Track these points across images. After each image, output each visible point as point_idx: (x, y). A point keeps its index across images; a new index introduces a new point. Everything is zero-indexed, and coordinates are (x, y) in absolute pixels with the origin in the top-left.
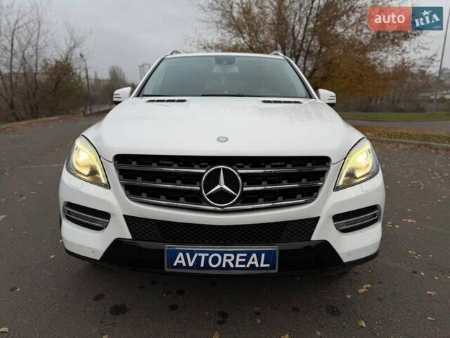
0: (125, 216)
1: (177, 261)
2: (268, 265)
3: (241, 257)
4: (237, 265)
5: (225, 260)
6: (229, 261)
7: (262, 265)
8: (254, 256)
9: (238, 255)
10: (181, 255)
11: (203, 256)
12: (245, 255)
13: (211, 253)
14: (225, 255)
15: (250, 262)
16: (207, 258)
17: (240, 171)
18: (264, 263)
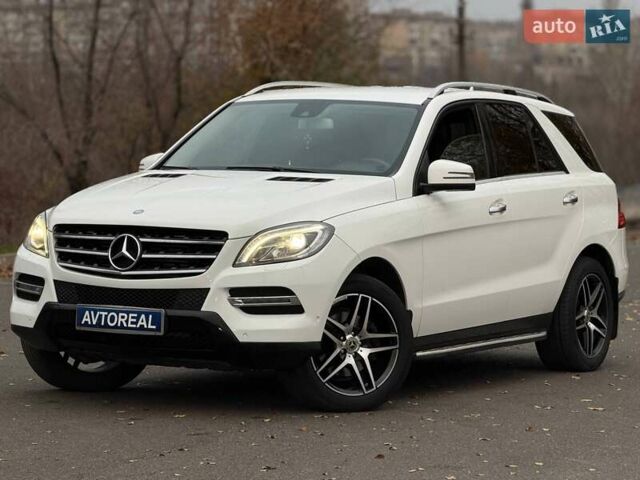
0: (55, 281)
1: (84, 320)
2: (154, 327)
3: (133, 317)
4: (130, 325)
5: (120, 319)
6: (123, 320)
7: (150, 326)
8: (143, 316)
9: (131, 315)
10: (87, 313)
11: (104, 314)
12: (136, 315)
13: (109, 311)
14: (121, 314)
15: (140, 323)
16: (106, 316)
17: (142, 240)
18: (152, 324)
